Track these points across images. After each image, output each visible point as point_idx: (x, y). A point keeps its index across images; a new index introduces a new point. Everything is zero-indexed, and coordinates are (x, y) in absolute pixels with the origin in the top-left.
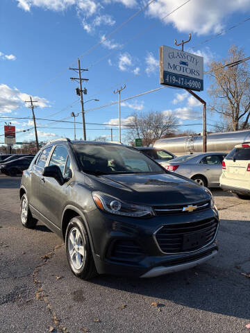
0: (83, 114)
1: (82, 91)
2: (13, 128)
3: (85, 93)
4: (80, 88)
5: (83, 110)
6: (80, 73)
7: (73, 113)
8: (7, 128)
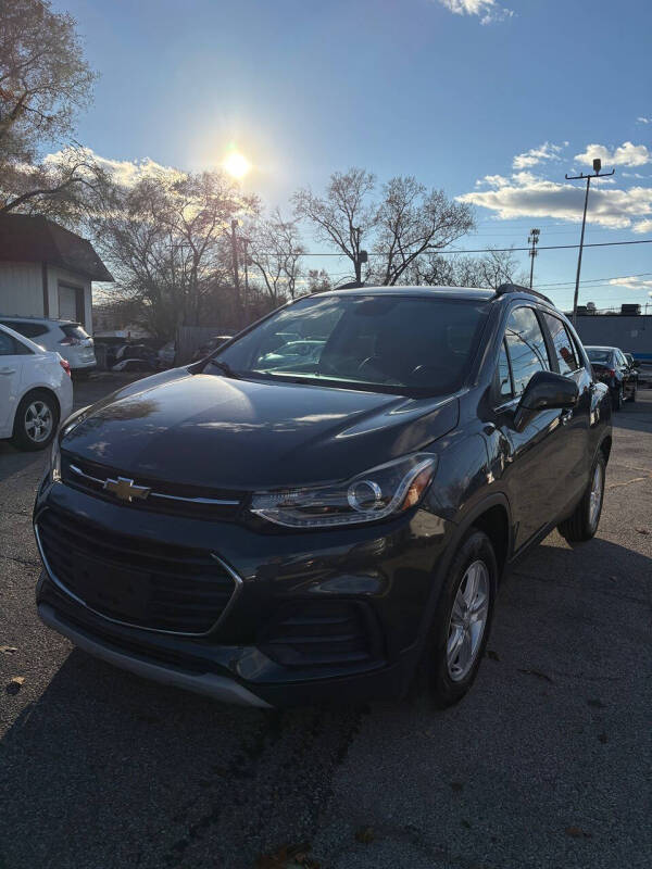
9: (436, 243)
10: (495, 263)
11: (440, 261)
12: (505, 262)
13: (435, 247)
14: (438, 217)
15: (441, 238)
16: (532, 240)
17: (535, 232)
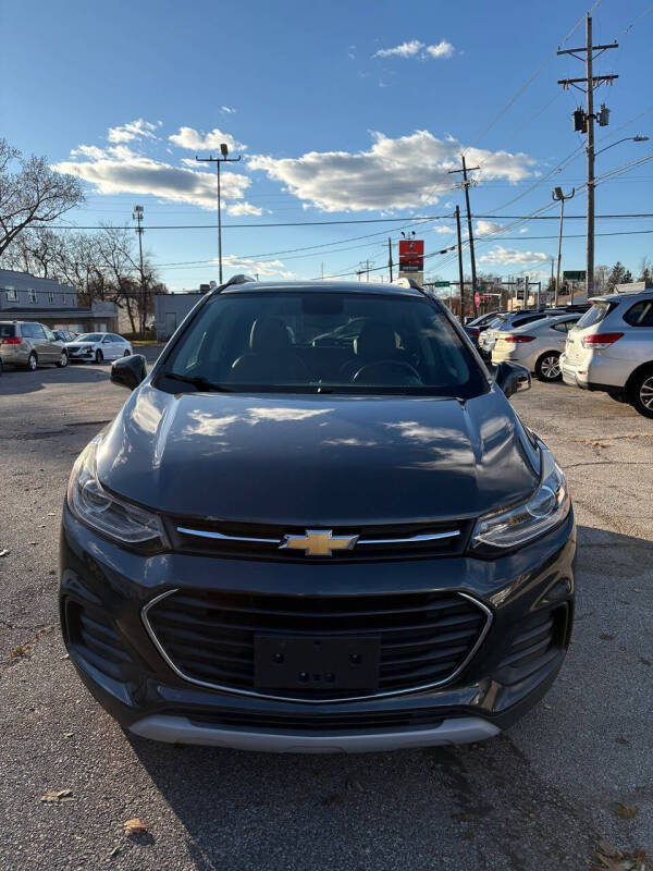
0: (592, 188)
1: (592, 116)
2: (420, 245)
3: (603, 123)
4: (586, 110)
5: (591, 177)
6: (590, 60)
7: (558, 191)
8: (404, 246)
9: (42, 215)
10: (111, 240)
11: (49, 236)
12: (121, 239)
13: (42, 219)
14: (41, 186)
15: (46, 210)
16: (136, 216)
17: (138, 209)
